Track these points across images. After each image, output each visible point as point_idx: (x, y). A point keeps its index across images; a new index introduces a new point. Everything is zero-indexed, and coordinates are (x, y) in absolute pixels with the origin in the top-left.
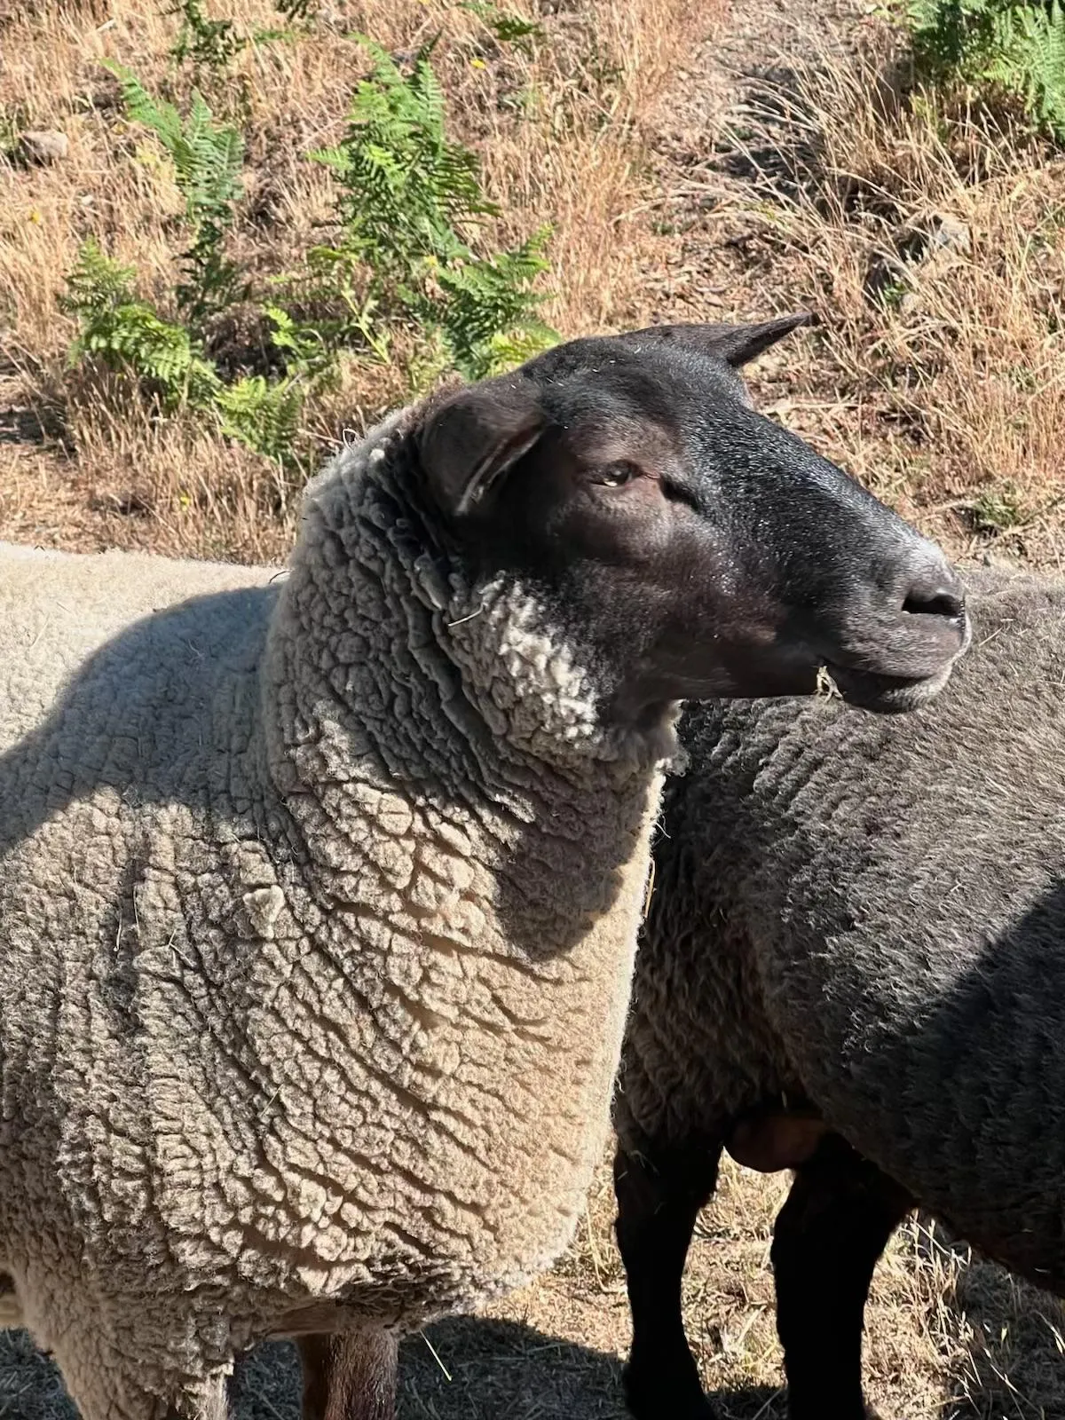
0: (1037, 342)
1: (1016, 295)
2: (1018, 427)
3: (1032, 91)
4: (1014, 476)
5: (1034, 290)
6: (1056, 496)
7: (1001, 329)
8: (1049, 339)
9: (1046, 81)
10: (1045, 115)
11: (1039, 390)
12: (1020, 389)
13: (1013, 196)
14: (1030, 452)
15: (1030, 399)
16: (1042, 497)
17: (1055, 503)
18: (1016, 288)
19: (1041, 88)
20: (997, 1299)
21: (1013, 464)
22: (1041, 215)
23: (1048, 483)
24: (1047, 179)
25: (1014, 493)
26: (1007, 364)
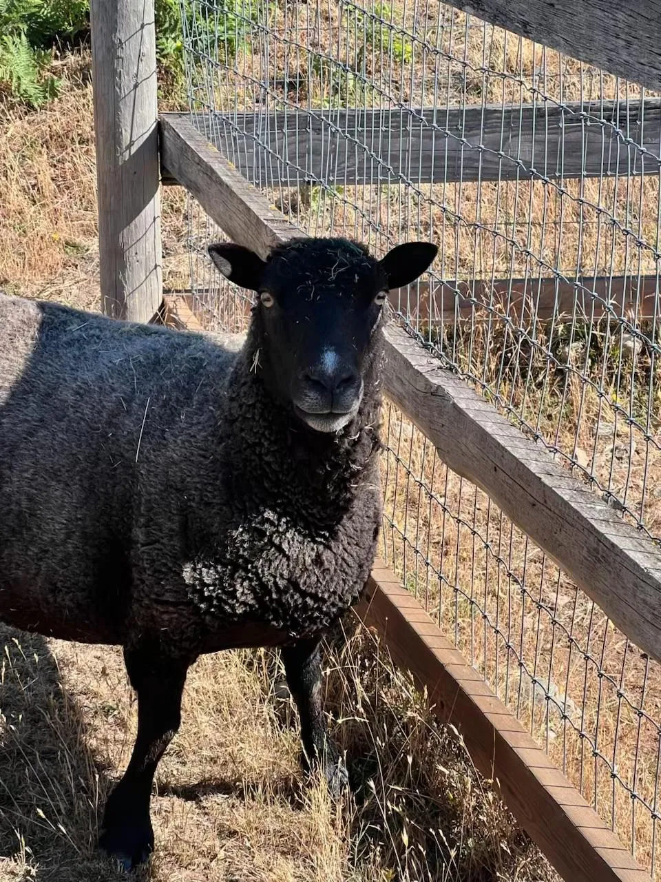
0: (26, 210)
1: (15, 187)
2: (20, 254)
3: (15, 79)
4: (19, 279)
5: (23, 182)
6: (41, 289)
7: (7, 204)
8: (33, 208)
9: (21, 74)
10: (22, 92)
11: (29, 235)
12: (20, 235)
13: (9, 135)
14: (26, 266)
15: (25, 240)
16: (34, 290)
17: (41, 292)
18: (13, 183)
19: (19, 78)
20: (18, 700)
21: (18, 274)
22: (24, 144)
23: (37, 282)
24: (26, 125)
25: (19, 288)
26: (12, 222)
